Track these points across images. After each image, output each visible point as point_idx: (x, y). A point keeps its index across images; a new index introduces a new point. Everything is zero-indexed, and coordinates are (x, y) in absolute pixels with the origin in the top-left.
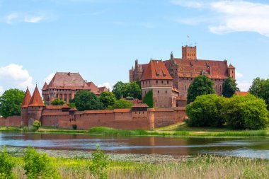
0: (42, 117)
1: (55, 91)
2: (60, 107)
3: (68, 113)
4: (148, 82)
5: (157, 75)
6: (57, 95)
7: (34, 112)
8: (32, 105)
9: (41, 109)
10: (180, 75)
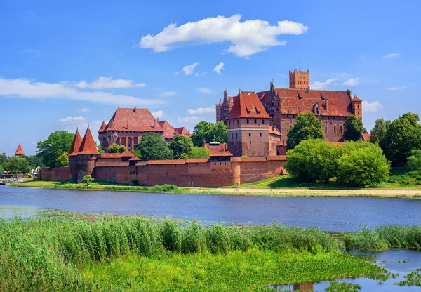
0: (95, 168)
1: (116, 134)
2: (119, 155)
3: (128, 164)
4: (236, 122)
5: (248, 112)
6: (119, 138)
7: (85, 162)
8: (82, 153)
9: (94, 158)
10: (283, 111)
